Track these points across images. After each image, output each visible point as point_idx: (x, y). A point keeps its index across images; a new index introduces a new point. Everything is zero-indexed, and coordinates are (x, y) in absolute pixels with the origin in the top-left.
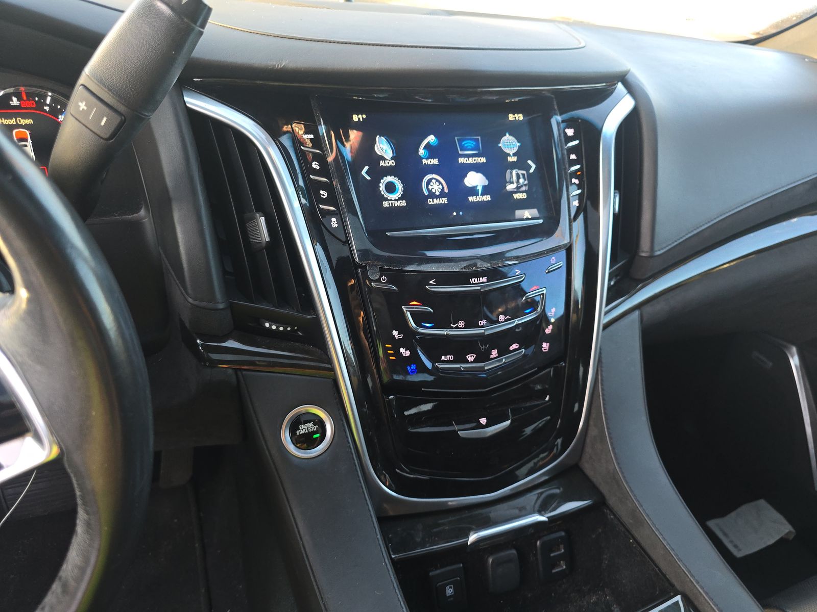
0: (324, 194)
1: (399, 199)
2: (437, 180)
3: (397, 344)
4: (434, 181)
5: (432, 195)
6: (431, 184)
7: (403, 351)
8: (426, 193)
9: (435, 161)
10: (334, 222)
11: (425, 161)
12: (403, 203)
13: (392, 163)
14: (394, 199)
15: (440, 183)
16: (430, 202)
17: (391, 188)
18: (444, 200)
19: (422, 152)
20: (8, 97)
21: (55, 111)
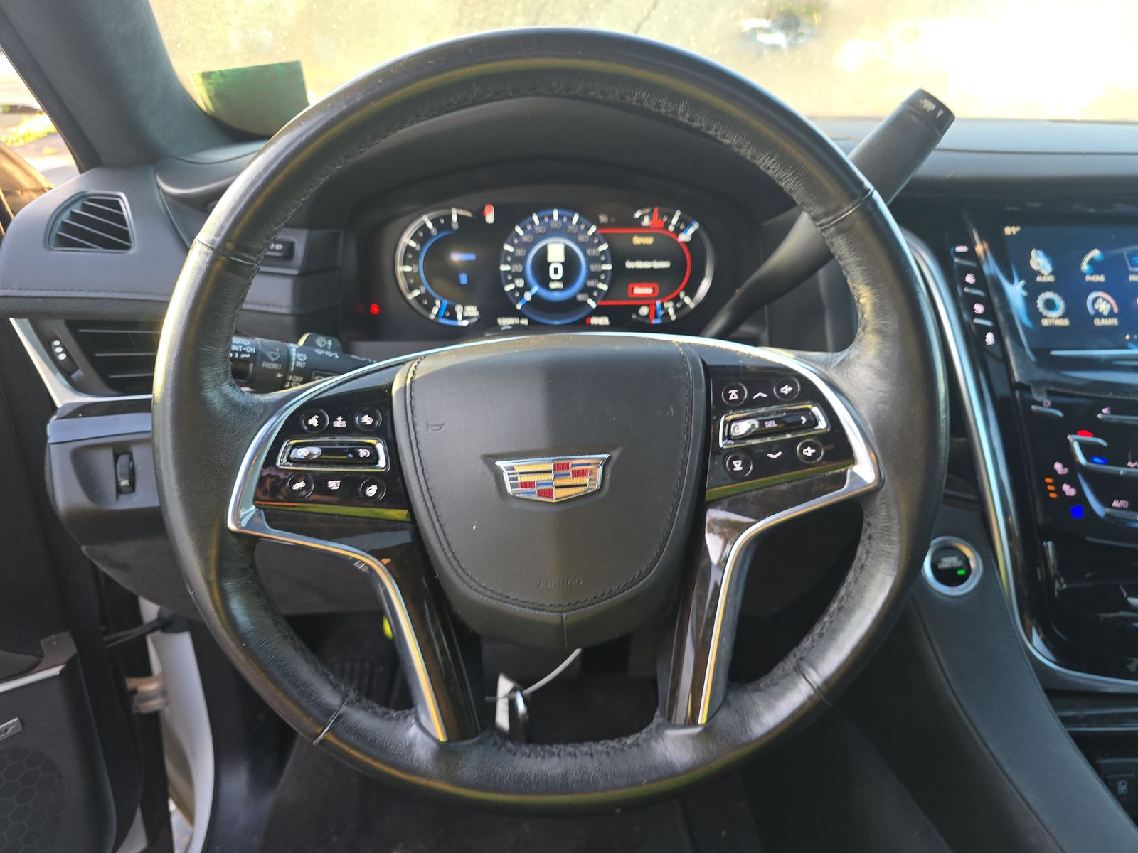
0: (979, 308)
1: (1060, 318)
2: (1104, 299)
3: (1060, 481)
4: (1100, 300)
5: (1099, 315)
6: (1098, 302)
7: (1066, 488)
8: (1092, 312)
9: (1101, 278)
10: (990, 338)
11: (1089, 278)
12: (1065, 322)
13: (1051, 279)
14: (1055, 318)
15: (1108, 302)
16: (1097, 322)
17: (1050, 305)
18: (1114, 322)
19: (1085, 267)
20: (642, 217)
21: (678, 231)
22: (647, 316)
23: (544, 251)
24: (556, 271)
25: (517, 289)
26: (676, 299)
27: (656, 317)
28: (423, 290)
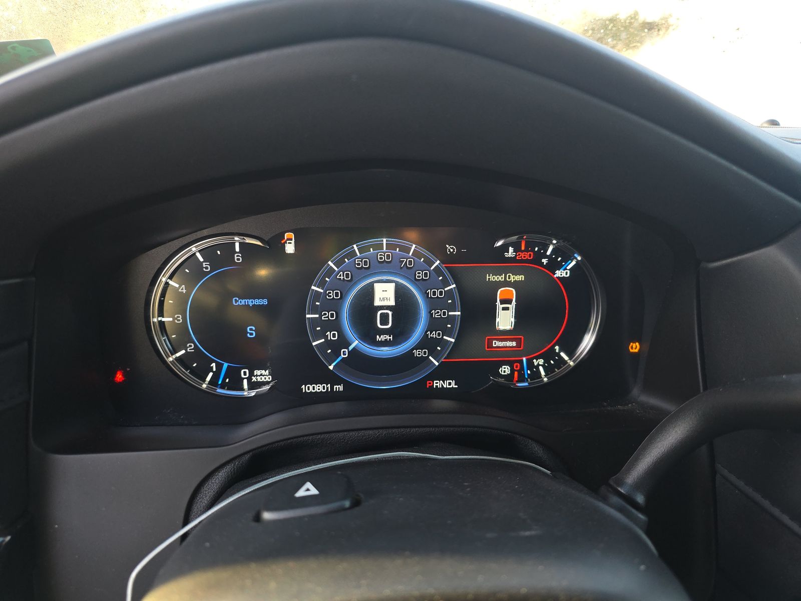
20: (505, 248)
21: (554, 265)
22: (509, 377)
23: (369, 293)
24: (384, 319)
25: (328, 343)
26: (549, 355)
27: (521, 379)
28: (190, 348)
